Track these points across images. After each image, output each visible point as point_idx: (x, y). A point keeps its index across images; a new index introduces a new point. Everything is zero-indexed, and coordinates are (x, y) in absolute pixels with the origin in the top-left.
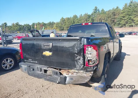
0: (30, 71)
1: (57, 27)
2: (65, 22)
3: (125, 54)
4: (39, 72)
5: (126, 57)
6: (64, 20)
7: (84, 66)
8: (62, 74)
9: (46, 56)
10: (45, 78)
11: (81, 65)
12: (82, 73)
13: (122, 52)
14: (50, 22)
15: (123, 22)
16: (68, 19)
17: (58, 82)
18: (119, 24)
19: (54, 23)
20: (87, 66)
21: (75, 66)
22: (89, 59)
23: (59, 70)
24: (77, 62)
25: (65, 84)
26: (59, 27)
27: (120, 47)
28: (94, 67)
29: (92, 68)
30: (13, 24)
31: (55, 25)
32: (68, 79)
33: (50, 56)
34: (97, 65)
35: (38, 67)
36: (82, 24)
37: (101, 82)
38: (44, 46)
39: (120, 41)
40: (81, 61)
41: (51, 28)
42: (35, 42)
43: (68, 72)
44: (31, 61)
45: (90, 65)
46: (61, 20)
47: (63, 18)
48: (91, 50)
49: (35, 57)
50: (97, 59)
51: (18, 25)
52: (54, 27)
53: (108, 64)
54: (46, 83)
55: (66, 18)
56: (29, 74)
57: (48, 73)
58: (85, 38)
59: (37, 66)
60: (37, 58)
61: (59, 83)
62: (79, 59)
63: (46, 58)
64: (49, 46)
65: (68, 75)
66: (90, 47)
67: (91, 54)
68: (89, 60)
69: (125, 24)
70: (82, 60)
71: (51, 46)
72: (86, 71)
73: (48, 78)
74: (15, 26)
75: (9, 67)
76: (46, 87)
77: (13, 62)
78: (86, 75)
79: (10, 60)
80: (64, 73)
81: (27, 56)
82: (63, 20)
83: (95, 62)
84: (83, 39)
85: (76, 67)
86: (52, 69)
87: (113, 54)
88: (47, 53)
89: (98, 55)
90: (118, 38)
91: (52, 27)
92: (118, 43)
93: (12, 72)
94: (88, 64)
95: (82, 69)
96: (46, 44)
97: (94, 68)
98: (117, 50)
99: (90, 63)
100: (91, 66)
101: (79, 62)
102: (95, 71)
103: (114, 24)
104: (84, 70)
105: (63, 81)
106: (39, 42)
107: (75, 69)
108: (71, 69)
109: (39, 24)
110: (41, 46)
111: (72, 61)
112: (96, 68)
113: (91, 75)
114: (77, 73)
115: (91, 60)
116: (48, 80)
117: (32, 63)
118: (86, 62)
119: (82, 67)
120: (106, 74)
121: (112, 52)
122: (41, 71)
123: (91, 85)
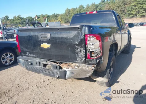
0: (29, 66)
1: (62, 19)
2: (70, 13)
3: (135, 47)
4: (38, 67)
5: (136, 49)
6: (70, 11)
7: (86, 58)
8: (62, 68)
9: (44, 49)
10: (44, 73)
11: (83, 57)
12: (84, 67)
13: (131, 44)
14: (54, 14)
15: (134, 12)
16: (74, 10)
17: (57, 77)
18: (130, 14)
19: (59, 15)
20: (89, 58)
21: (75, 59)
22: (91, 50)
23: (60, 64)
24: (77, 54)
25: (65, 79)
26: (64, 19)
27: (130, 39)
28: (96, 59)
29: (95, 60)
30: (15, 17)
31: (59, 17)
32: (68, 73)
33: (48, 49)
34: (100, 58)
35: (37, 60)
36: (87, 13)
37: (106, 76)
38: (42, 37)
39: (129, 31)
40: (82, 54)
41: (55, 21)
42: (32, 34)
43: (69, 65)
44: (29, 55)
45: (92, 58)
46: (66, 11)
47: (68, 9)
48: (94, 40)
49: (33, 50)
50: (100, 51)
51: (20, 17)
52: (59, 19)
53: (114, 57)
54: (48, 78)
55: (72, 9)
56: (27, 69)
57: (48, 67)
58: (86, 26)
59: (35, 60)
60: (35, 51)
61: (59, 78)
62: (80, 51)
63: (44, 51)
64: (47, 37)
65: (68, 69)
66: (93, 37)
67: (93, 45)
68: (91, 52)
69: (136, 14)
70: (84, 52)
71: (49, 37)
72: (88, 65)
73: (47, 73)
74: (17, 19)
75: (9, 62)
76: (48, 83)
77: (13, 57)
78: (88, 69)
79: (9, 55)
80: (64, 67)
81: (25, 50)
82: (68, 11)
83: (98, 54)
84: (84, 28)
85: (77, 60)
86: (51, 62)
87: (121, 46)
88: (45, 46)
89: (102, 46)
90: (127, 29)
91: (57, 19)
92: (127, 34)
93: (13, 67)
94: (90, 56)
95: (83, 63)
96: (43, 34)
97: (96, 61)
98: (125, 42)
99: (93, 55)
100: (94, 59)
101: (80, 55)
102: (98, 64)
103: (125, 15)
104: (86, 63)
105: (63, 76)
106: (36, 33)
107: (76, 62)
108: (72, 62)
109: (43, 16)
110: (38, 37)
111: (73, 53)
112: (99, 61)
113: (93, 68)
114: (78, 66)
115: (94, 52)
116: (47, 75)
117: (31, 57)
118: (88, 54)
119: (83, 60)
120: (112, 68)
121: (119, 45)
122: (40, 65)
123: (95, 79)
